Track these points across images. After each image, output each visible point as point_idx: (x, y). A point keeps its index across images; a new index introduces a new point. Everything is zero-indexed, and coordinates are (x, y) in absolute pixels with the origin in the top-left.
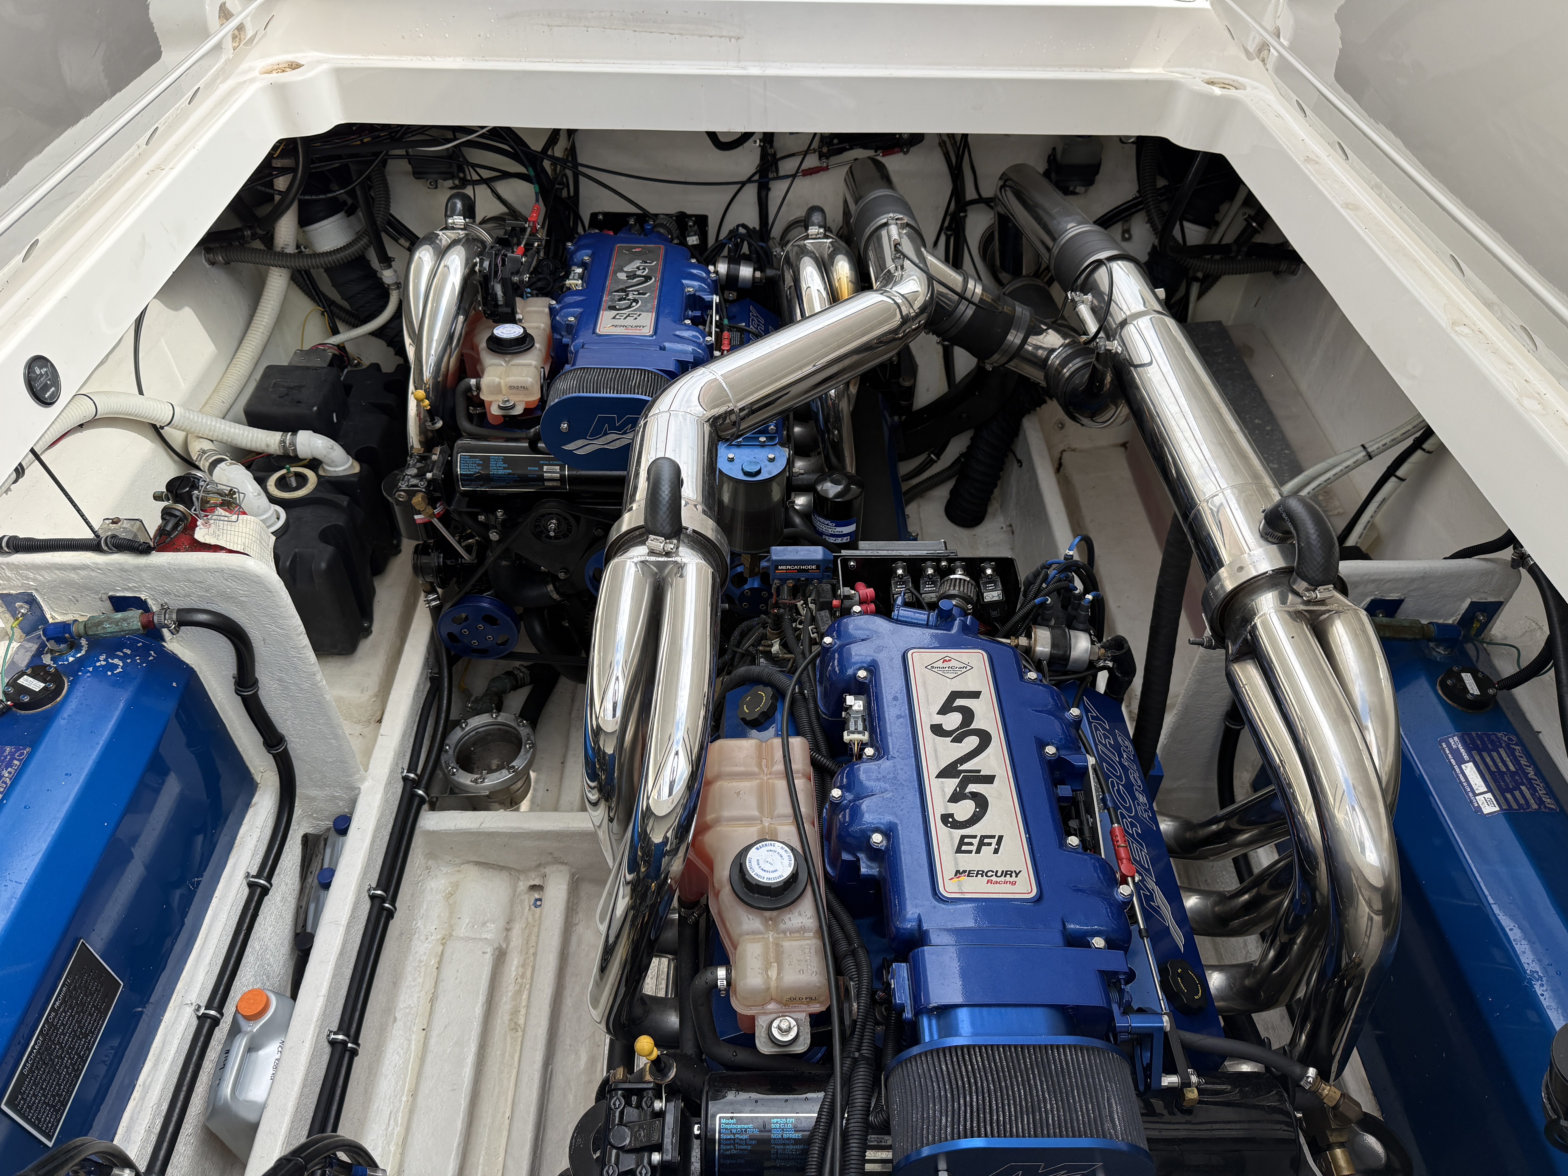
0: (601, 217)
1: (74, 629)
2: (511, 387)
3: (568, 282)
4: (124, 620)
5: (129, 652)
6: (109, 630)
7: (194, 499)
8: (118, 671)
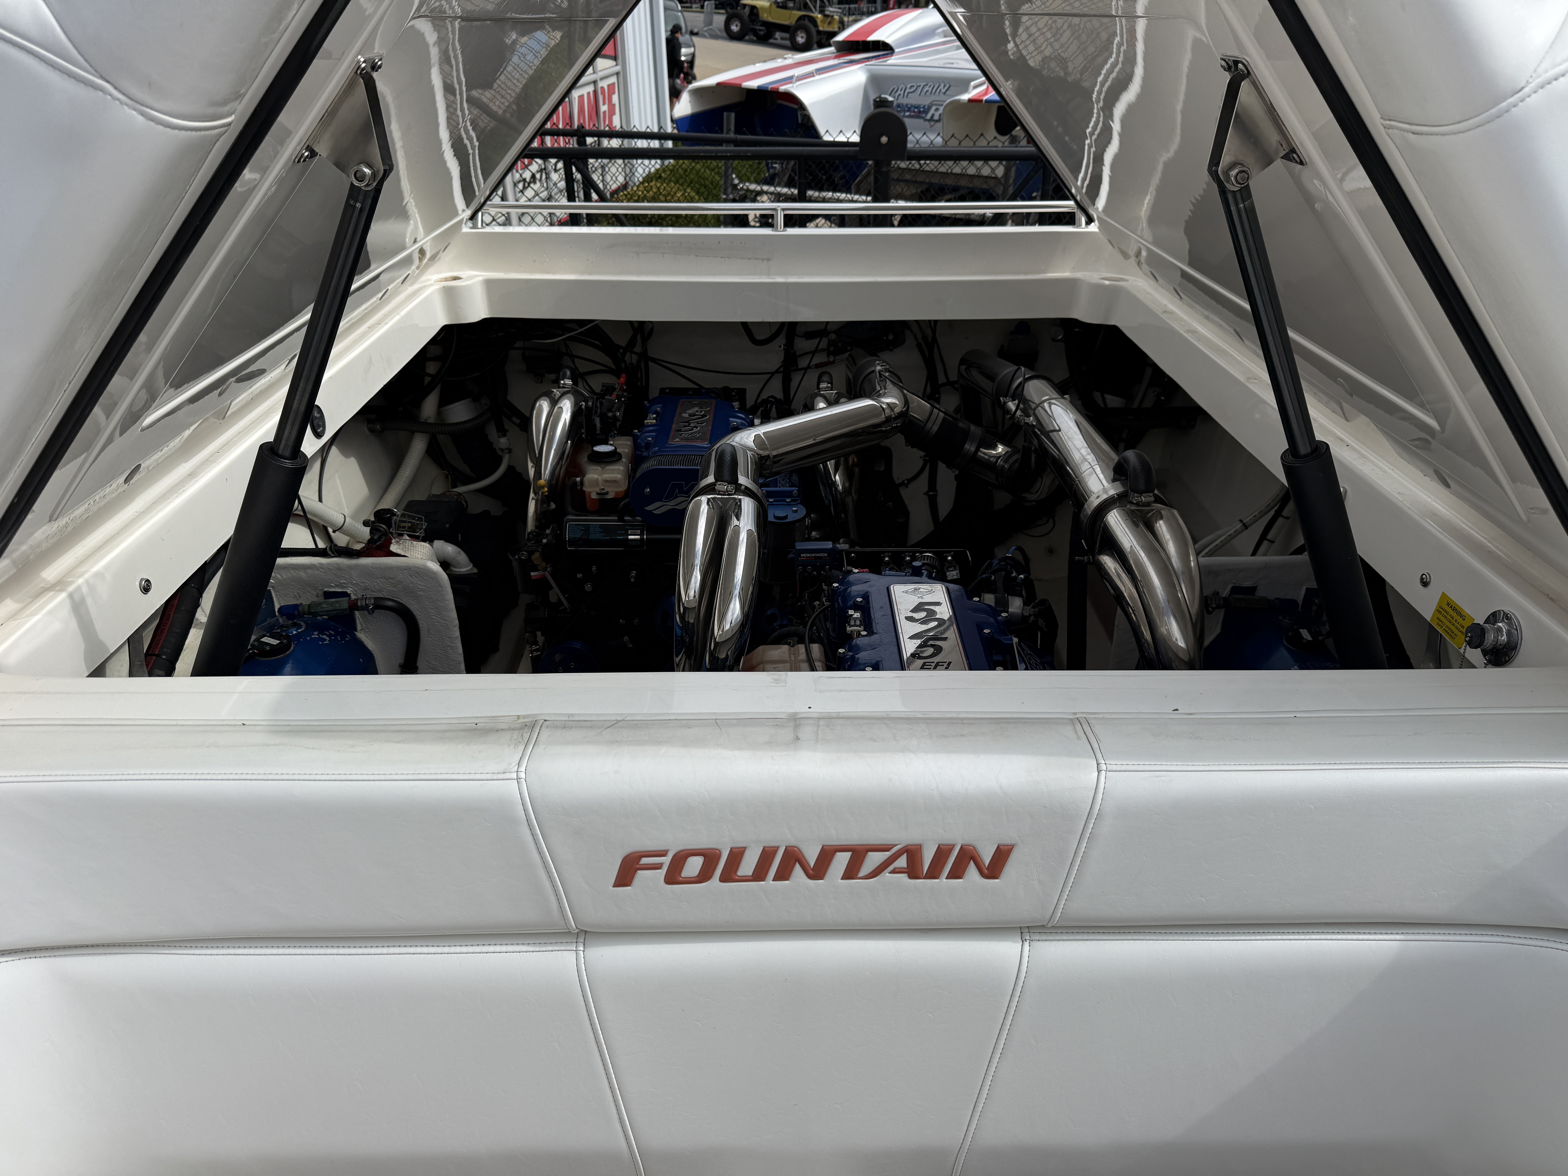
0: (667, 391)
1: (300, 608)
2: (606, 481)
3: (646, 421)
4: (337, 602)
5: (333, 633)
6: (326, 609)
7: (393, 522)
8: (326, 642)
